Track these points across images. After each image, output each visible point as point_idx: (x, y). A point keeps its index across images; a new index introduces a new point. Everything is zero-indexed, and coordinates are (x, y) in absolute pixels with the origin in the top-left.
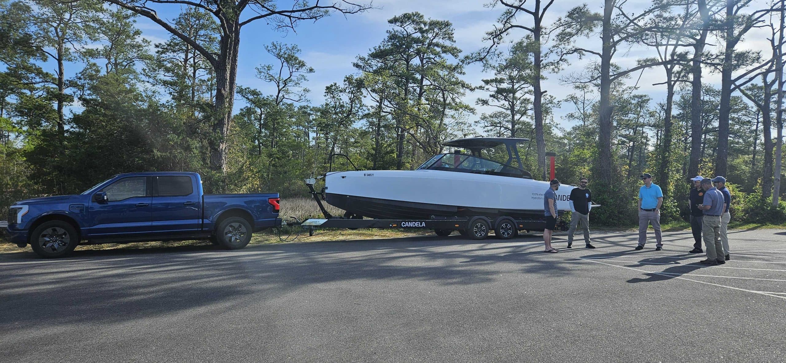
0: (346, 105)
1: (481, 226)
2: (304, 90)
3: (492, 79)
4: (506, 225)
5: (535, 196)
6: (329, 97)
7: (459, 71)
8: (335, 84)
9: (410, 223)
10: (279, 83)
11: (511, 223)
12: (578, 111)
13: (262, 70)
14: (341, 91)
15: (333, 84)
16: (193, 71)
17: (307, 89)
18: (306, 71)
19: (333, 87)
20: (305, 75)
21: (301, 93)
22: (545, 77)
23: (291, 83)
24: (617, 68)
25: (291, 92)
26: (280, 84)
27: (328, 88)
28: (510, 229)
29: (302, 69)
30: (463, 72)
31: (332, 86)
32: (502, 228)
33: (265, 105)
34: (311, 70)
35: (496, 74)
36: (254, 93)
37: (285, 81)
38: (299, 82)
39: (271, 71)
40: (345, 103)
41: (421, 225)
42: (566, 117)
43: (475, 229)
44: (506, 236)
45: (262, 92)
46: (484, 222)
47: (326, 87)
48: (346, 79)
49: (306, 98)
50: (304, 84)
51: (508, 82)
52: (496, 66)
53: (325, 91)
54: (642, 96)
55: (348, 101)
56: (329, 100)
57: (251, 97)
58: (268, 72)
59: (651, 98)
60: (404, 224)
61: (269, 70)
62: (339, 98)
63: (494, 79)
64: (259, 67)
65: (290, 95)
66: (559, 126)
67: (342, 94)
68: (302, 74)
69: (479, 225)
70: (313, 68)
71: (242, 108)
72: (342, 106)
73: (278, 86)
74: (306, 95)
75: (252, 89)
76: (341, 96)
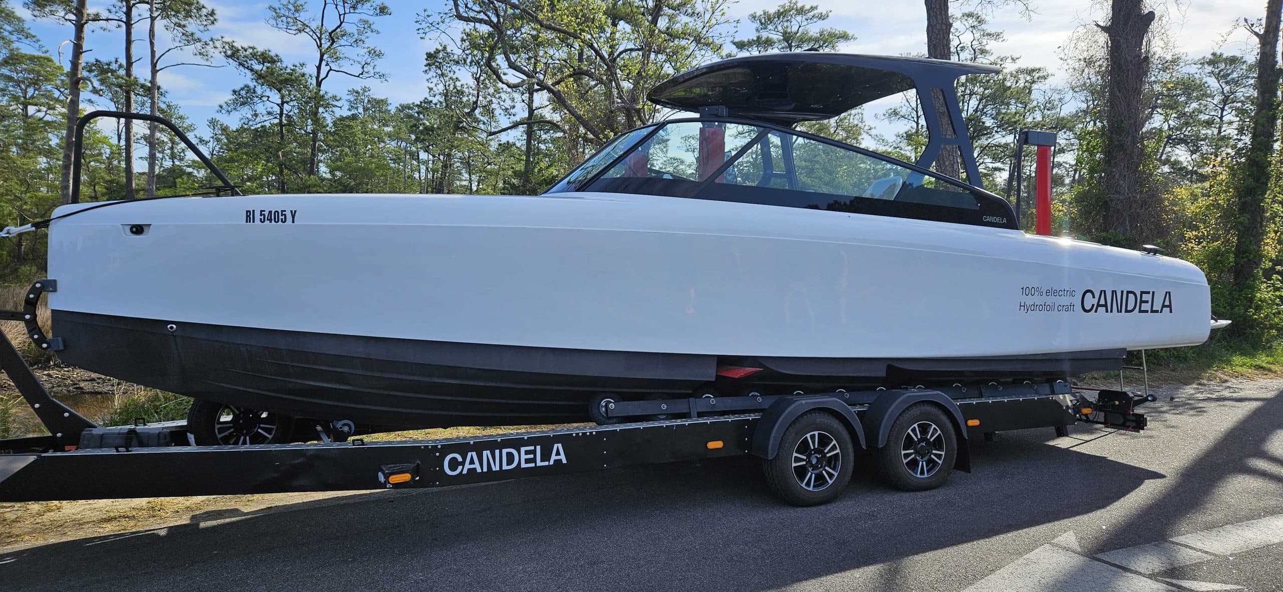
0: (467, 90)
1: (824, 441)
2: (370, 52)
3: (751, 39)
4: (924, 429)
5: (1030, 300)
6: (432, 73)
7: (690, 11)
8: (445, 48)
9: (486, 453)
10: (320, 39)
11: (944, 418)
12: (907, 104)
13: (283, 12)
14: (457, 63)
15: (440, 48)
16: (124, 9)
17: (377, 49)
18: (371, 12)
19: (441, 55)
20: (371, 19)
21: (365, 58)
22: (850, 35)
23: (345, 38)
24: (979, 22)
25: (341, 56)
26: (323, 41)
27: (429, 56)
28: (938, 444)
29: (365, 7)
30: (696, 12)
31: (437, 51)
32: (909, 443)
33: (286, 81)
34: (383, 10)
35: (757, 30)
36: (265, 58)
37: (330, 34)
38: (363, 38)
39: (302, 14)
40: (466, 86)
41: (546, 456)
42: (884, 115)
43: (797, 458)
44: (921, 475)
45: (281, 56)
46: (836, 424)
47: (427, 54)
48: (465, 37)
49: (377, 70)
50: (372, 41)
51: (780, 47)
52: (758, 15)
53: (426, 62)
54: (1033, 70)
55: (472, 83)
56: (435, 80)
57: (258, 67)
58: (297, 15)
59: (1050, 72)
60: (454, 464)
61: (297, 11)
62: (454, 77)
63: (755, 39)
64: (277, 5)
65: (341, 62)
66: (873, 132)
67: (459, 67)
68: (365, 17)
69: (812, 437)
70: (386, 4)
71: (237, 88)
72: (460, 93)
73: (320, 46)
74: (376, 63)
75: (260, 49)
76: (456, 70)
